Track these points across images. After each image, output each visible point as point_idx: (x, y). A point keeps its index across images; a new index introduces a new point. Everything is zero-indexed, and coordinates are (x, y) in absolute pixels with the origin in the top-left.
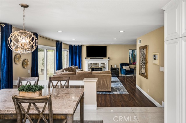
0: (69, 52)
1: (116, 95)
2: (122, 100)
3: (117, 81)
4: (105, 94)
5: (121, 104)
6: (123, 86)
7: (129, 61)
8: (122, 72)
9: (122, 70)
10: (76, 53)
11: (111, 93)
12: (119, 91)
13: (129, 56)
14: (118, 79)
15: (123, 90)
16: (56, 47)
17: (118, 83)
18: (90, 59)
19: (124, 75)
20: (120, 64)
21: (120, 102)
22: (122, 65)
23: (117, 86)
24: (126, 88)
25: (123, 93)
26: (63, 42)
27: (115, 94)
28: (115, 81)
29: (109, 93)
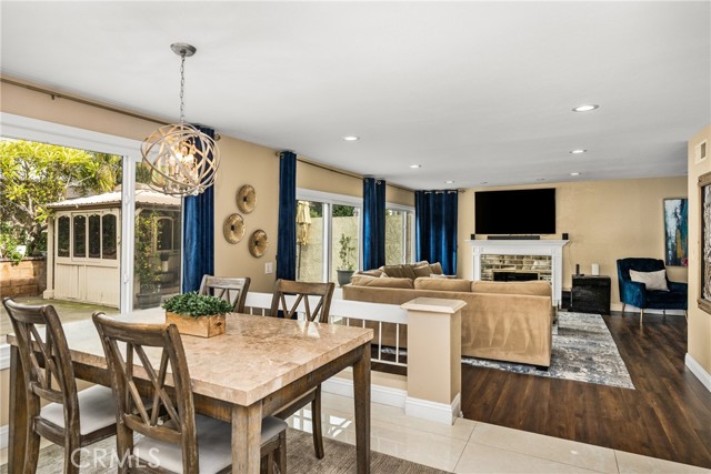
0: (413, 216)
1: (570, 386)
2: (588, 409)
3: (596, 331)
4: (519, 375)
5: (580, 424)
6: (616, 351)
7: (667, 250)
8: (628, 295)
9: (627, 286)
10: (438, 218)
11: (548, 374)
12: (592, 370)
13: (666, 225)
14: (602, 321)
15: (609, 370)
16: (364, 197)
17: (596, 336)
18: (489, 238)
19: (638, 310)
20: (619, 262)
21: (577, 415)
22: (626, 266)
23: (588, 348)
24: (628, 365)
25: (607, 382)
26: (388, 180)
27: (567, 381)
28: (585, 329)
29: (538, 373)
